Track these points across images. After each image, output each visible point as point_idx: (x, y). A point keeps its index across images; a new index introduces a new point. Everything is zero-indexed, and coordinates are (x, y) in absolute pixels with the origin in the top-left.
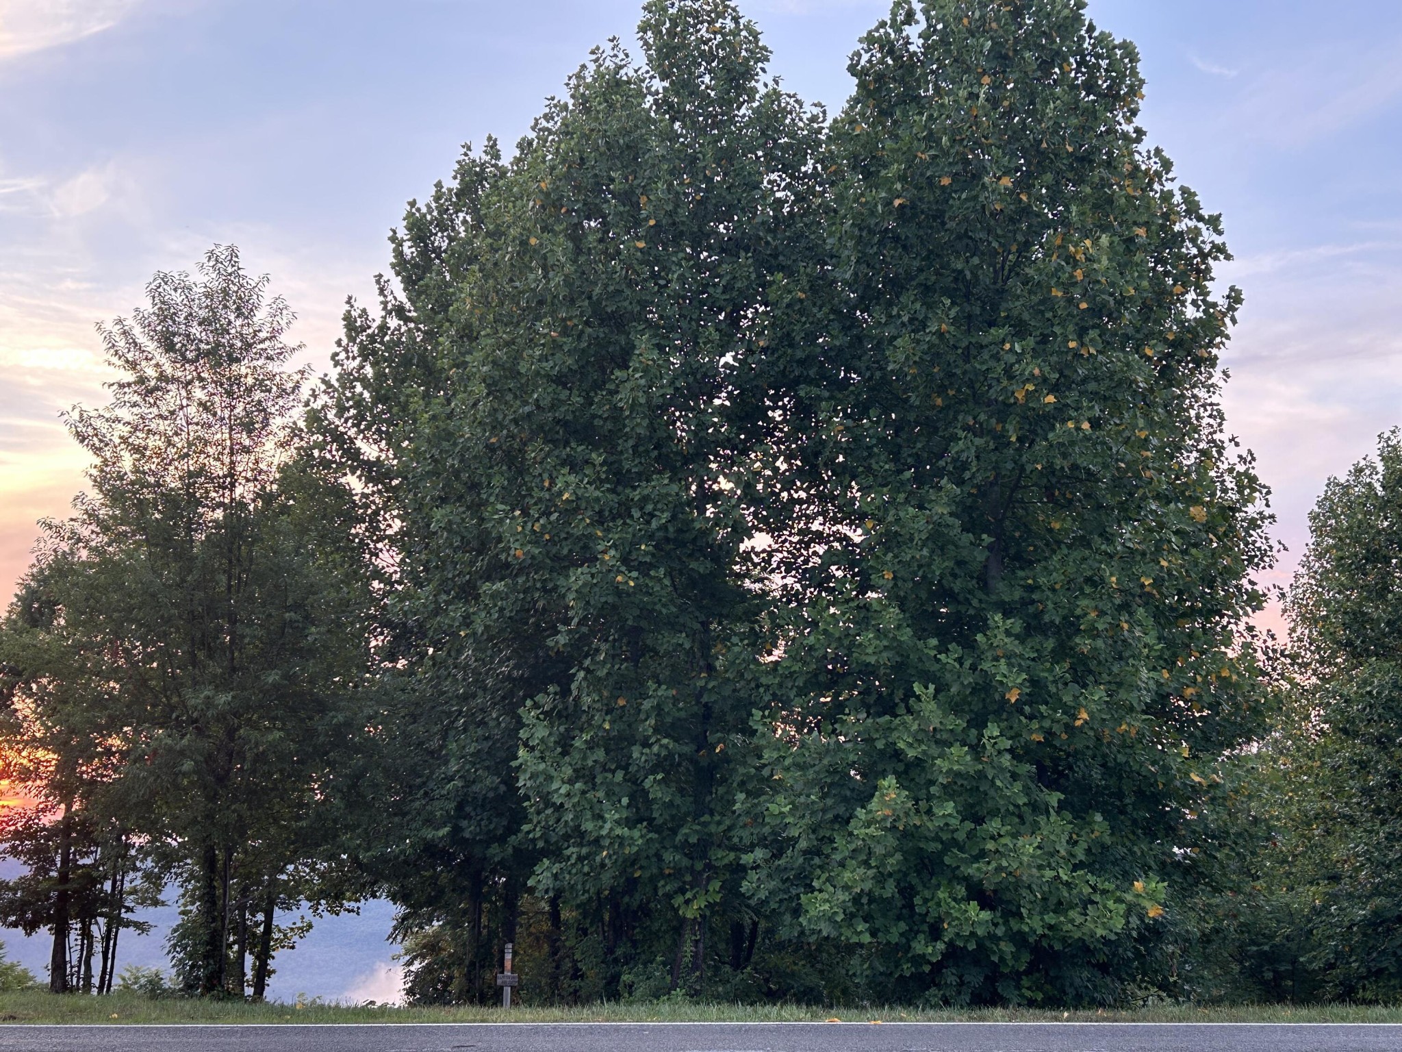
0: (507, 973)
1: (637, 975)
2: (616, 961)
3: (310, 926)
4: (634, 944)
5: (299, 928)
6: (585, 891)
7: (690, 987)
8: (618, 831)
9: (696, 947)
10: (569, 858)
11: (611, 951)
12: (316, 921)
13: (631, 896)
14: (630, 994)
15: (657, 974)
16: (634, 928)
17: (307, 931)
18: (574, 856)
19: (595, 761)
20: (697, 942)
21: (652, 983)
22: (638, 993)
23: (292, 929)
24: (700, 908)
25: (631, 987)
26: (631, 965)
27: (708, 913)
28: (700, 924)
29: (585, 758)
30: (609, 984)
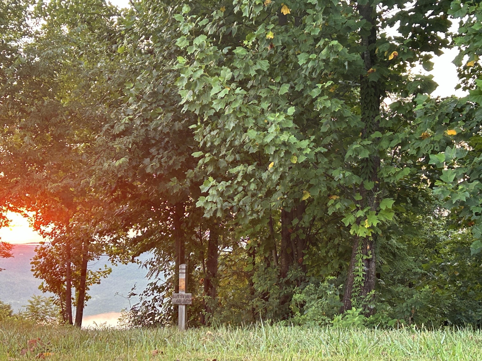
0: (182, 292)
1: (308, 294)
2: (288, 283)
3: (110, 271)
4: (305, 269)
5: (104, 272)
6: (253, 212)
7: (365, 306)
8: (284, 137)
9: (368, 266)
10: (236, 176)
11: (283, 274)
12: (114, 268)
13: (301, 219)
14: (302, 312)
15: (329, 293)
16: (304, 255)
17: (109, 273)
18: (241, 174)
19: (257, 71)
20: (368, 261)
21: (324, 301)
22: (310, 312)
23: (99, 272)
24: (372, 227)
25: (302, 306)
26: (301, 287)
27: (380, 233)
28: (371, 243)
29: (247, 68)
30: (283, 303)
